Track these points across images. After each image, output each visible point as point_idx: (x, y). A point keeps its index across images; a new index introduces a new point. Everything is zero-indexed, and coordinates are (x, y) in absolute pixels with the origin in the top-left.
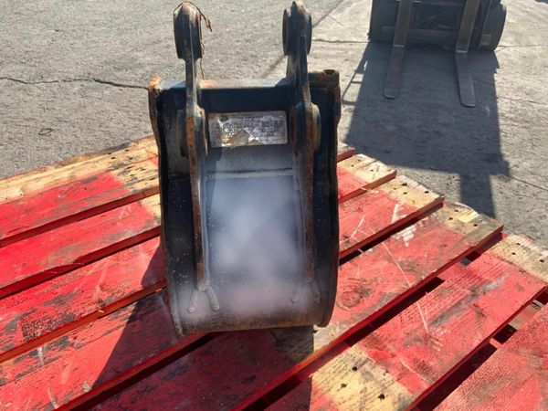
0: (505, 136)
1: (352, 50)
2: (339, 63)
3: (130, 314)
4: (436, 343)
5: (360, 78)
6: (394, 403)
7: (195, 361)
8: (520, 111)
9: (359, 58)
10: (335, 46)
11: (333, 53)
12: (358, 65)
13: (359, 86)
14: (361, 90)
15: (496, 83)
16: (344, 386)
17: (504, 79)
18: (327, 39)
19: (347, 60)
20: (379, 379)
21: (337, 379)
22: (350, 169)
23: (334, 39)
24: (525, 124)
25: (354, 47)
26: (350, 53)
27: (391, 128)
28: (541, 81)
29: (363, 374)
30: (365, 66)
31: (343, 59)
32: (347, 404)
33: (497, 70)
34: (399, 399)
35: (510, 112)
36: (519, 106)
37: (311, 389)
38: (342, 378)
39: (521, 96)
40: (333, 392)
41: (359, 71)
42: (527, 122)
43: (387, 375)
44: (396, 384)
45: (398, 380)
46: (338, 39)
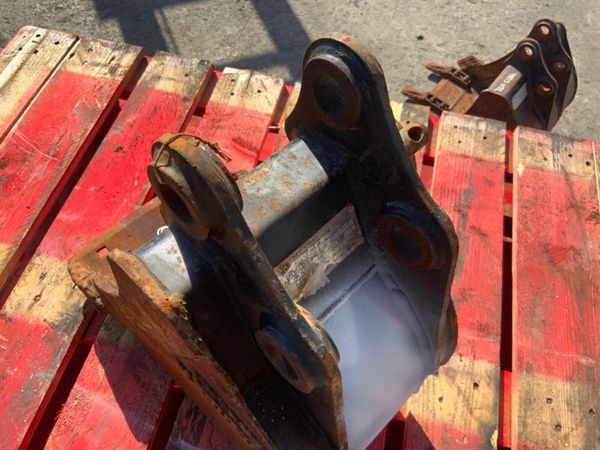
4: (472, 293)
6: (489, 384)
16: (441, 399)
20: (461, 369)
21: (431, 397)
22: (234, 101)
29: (446, 375)
32: (457, 417)
34: (489, 377)
37: (420, 427)
38: (434, 393)
40: (438, 414)
43: (463, 358)
44: (476, 363)
45: (474, 357)
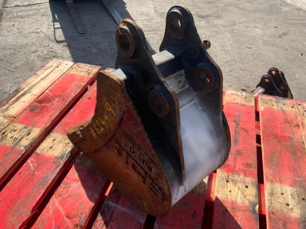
0: (150, 40)
1: (43, 9)
2: (39, 18)
3: (103, 222)
4: (243, 152)
5: (57, 25)
6: (253, 186)
7: (161, 223)
8: (148, 26)
9: (49, 12)
10: (29, 8)
11: (31, 13)
12: (51, 17)
13: (60, 30)
14: (64, 32)
15: (130, 13)
16: (230, 191)
17: (132, 10)
18: (22, 5)
19: (43, 16)
20: (239, 180)
21: (225, 190)
23: (26, 3)
24: (154, 32)
25: (43, 6)
26: (42, 11)
27: (95, 51)
28: (148, 7)
29: (232, 182)
30: (56, 17)
31: (41, 15)
32: (238, 198)
33: (126, 6)
34: (253, 184)
35: (145, 27)
36: (146, 23)
38: (227, 189)
39: (144, 18)
40: (229, 197)
41: (54, 20)
42: (154, 30)
43: (240, 176)
44: (246, 178)
45: (245, 176)
46: (29, 3)
